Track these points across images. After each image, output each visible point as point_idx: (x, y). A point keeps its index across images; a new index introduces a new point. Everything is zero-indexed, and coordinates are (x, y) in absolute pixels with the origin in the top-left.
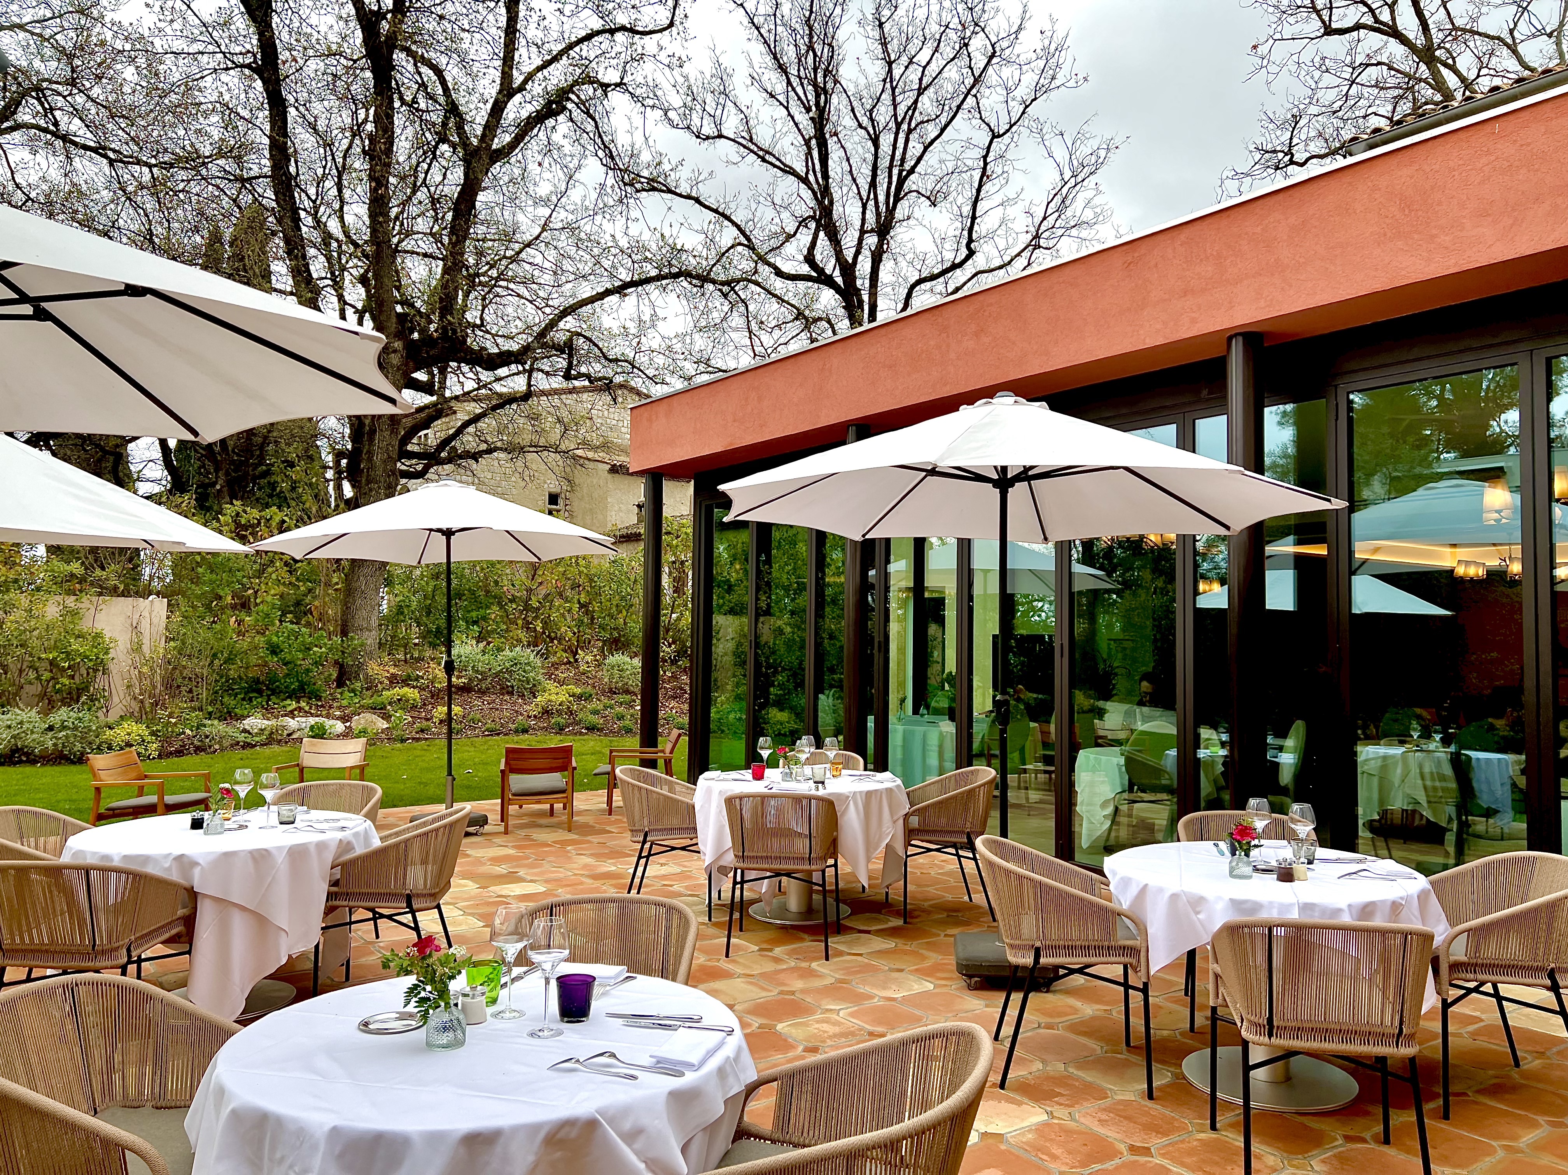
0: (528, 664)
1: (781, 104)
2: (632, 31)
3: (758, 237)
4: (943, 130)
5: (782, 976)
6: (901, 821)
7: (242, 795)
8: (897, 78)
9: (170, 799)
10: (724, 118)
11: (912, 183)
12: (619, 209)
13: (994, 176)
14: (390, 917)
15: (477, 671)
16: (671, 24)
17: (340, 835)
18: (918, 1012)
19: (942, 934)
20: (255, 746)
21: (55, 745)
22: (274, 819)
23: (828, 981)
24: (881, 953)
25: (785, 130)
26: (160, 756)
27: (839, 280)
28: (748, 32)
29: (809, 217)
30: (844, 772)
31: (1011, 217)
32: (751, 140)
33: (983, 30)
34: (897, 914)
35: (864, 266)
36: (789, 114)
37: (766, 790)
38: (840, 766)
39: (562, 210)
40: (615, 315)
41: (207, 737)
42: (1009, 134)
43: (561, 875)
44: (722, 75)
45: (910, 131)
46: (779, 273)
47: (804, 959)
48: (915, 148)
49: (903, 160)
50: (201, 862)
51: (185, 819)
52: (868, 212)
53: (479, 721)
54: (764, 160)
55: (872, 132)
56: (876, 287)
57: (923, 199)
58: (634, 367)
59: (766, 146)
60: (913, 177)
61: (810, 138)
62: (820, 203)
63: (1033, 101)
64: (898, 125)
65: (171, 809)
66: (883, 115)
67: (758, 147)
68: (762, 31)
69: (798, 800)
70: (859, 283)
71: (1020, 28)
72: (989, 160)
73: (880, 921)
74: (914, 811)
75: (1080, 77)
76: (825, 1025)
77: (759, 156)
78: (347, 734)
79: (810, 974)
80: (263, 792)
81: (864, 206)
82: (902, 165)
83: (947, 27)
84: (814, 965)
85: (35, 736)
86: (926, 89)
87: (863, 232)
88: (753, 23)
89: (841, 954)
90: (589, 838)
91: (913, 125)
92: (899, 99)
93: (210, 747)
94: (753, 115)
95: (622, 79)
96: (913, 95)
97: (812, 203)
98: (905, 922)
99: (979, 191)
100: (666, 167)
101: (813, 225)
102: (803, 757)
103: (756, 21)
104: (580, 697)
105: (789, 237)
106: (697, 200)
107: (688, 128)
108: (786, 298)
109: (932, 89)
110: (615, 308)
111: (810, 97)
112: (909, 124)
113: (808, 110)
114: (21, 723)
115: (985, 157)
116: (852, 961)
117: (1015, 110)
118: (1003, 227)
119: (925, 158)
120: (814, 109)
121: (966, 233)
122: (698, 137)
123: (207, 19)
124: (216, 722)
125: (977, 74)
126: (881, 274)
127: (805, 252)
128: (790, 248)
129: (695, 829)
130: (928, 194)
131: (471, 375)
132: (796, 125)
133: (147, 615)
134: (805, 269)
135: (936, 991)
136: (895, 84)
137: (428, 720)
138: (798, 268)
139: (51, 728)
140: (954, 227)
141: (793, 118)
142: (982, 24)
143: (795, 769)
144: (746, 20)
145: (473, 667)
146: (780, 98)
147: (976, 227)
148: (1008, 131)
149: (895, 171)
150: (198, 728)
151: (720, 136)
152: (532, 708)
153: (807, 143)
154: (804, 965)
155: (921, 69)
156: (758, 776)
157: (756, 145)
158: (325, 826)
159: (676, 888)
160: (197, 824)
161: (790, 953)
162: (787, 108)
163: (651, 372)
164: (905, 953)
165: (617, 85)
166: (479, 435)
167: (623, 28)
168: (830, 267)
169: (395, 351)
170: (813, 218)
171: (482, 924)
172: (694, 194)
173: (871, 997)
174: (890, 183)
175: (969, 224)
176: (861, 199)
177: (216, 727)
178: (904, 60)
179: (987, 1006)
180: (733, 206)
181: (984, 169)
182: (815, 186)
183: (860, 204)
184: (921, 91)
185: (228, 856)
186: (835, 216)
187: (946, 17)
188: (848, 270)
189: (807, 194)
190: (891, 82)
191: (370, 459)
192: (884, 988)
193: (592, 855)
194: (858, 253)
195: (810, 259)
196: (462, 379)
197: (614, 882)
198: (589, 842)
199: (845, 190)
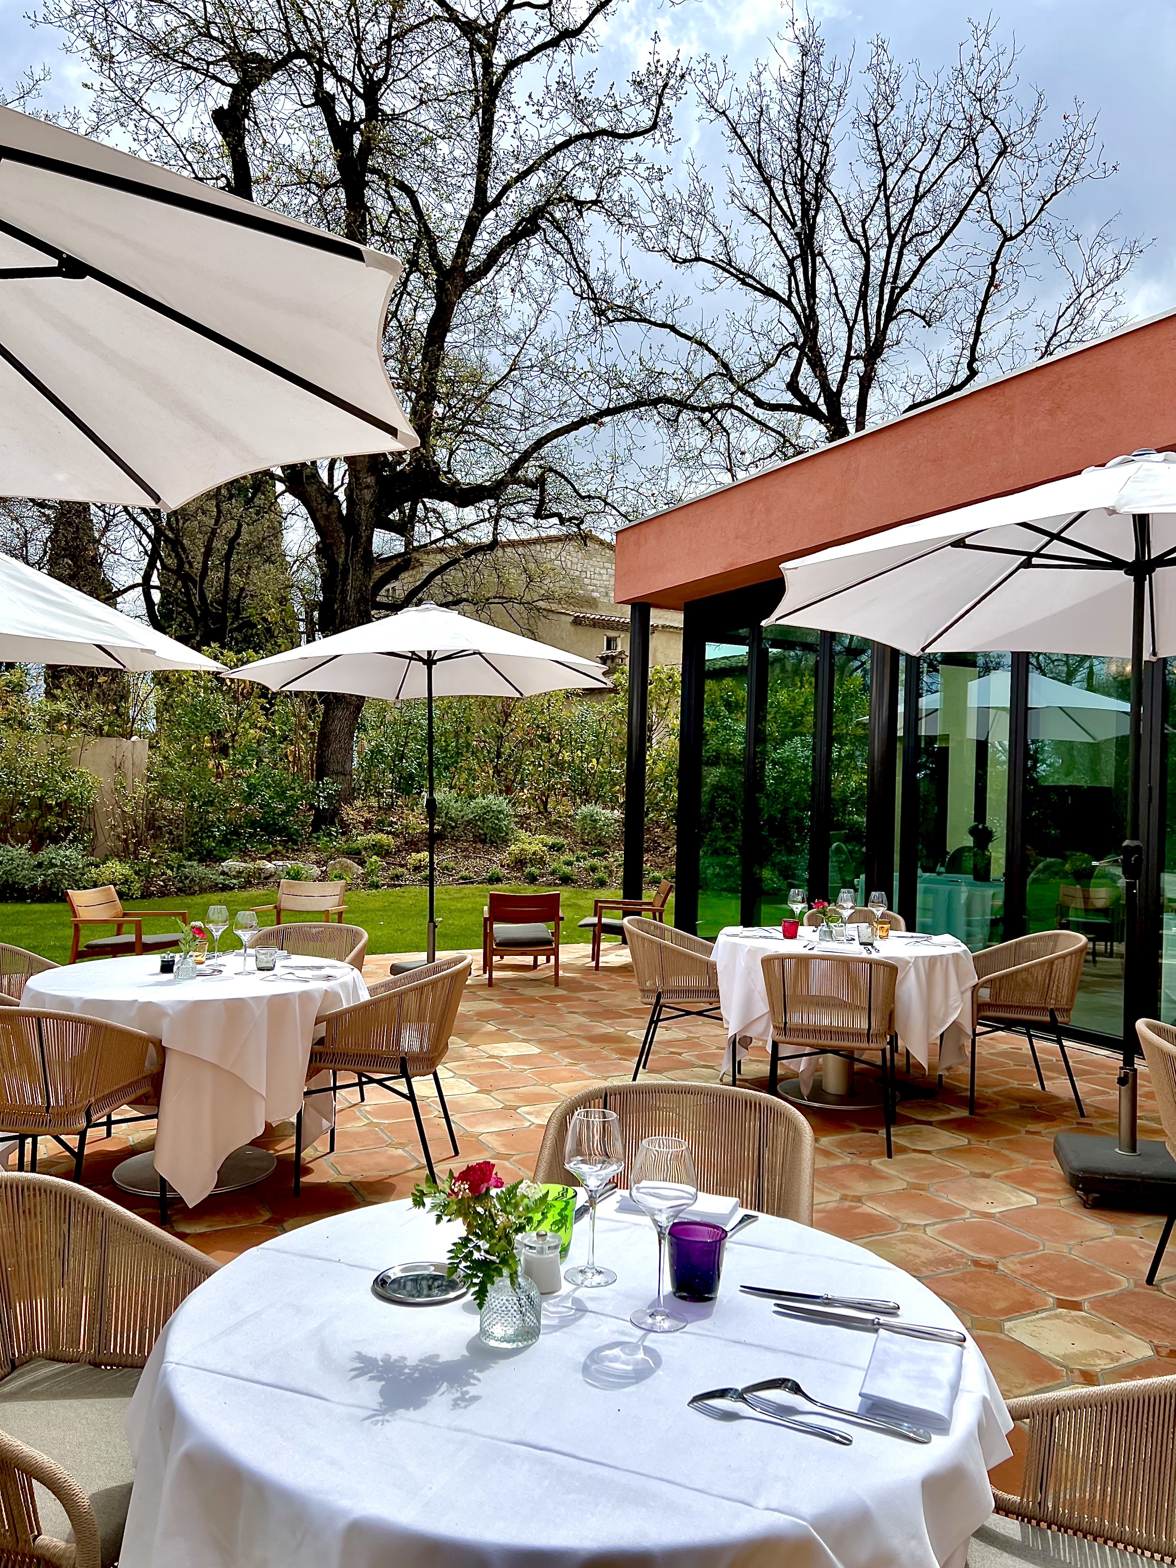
0: (500, 812)
1: (763, 221)
2: (614, 134)
3: (735, 366)
4: (943, 239)
5: (838, 1175)
6: (969, 994)
7: (217, 934)
8: (891, 187)
9: (147, 939)
10: (703, 239)
11: (907, 300)
12: (593, 338)
13: (1003, 286)
14: (380, 1082)
15: (451, 819)
16: (654, 126)
17: (325, 985)
18: (1030, 1237)
19: (1023, 1132)
20: (233, 888)
21: (44, 882)
22: (251, 964)
23: (899, 1185)
24: (953, 1151)
25: (766, 250)
26: (143, 897)
27: (823, 409)
28: (729, 142)
29: (791, 344)
30: (891, 933)
31: (1020, 332)
32: (730, 264)
33: (993, 124)
34: (961, 1102)
35: (851, 394)
36: (772, 232)
37: (806, 951)
38: (886, 926)
39: (531, 349)
40: (589, 448)
41: (187, 878)
42: (1023, 235)
43: (555, 1035)
44: (702, 194)
45: (904, 245)
46: (759, 403)
47: (860, 1154)
48: (910, 261)
49: (896, 276)
50: (170, 1012)
51: (154, 960)
52: (854, 337)
53: (453, 869)
54: (744, 283)
55: (864, 245)
56: (864, 415)
57: (917, 318)
58: (606, 504)
59: (745, 269)
60: (905, 296)
61: (794, 258)
62: (804, 328)
63: (1053, 195)
64: (892, 238)
65: (148, 949)
66: (876, 227)
67: (737, 270)
68: (745, 140)
69: (844, 963)
70: (844, 411)
71: (1034, 121)
72: (997, 267)
73: (940, 1110)
74: (986, 982)
75: (1109, 166)
76: (912, 1246)
77: (739, 279)
78: (323, 877)
79: (871, 1174)
80: (239, 933)
81: (851, 330)
82: (894, 282)
83: (949, 126)
84: (875, 1162)
85: (25, 872)
86: (923, 196)
87: (848, 358)
88: (736, 132)
89: (904, 1150)
90: (579, 994)
91: (907, 239)
92: (893, 210)
93: (190, 888)
94: (732, 236)
95: (598, 196)
96: (907, 205)
97: (795, 329)
98: (971, 1113)
99: (984, 303)
100: (642, 290)
101: (795, 353)
102: (846, 914)
103: (739, 131)
104: (552, 847)
105: (768, 366)
106: (673, 328)
107: (665, 250)
108: (770, 425)
109: (930, 197)
110: (589, 440)
111: (795, 212)
112: (904, 236)
113: (794, 225)
114: (12, 859)
115: (993, 264)
116: (920, 1160)
117: (1031, 208)
118: (1009, 345)
119: (922, 271)
120: (799, 223)
121: (967, 353)
122: (674, 260)
123: (181, 141)
124: (195, 863)
125: (984, 172)
126: (870, 401)
127: (788, 379)
128: (772, 376)
129: (716, 993)
130: (923, 313)
131: (438, 525)
132: (779, 243)
133: (130, 755)
134: (788, 398)
135: (1041, 1207)
136: (888, 193)
137: (402, 866)
138: (779, 398)
139: (40, 865)
140: (953, 346)
141: (775, 236)
142: (992, 116)
143: (836, 928)
144: (728, 132)
145: (447, 813)
146: (762, 215)
147: (979, 345)
148: (1022, 231)
149: (887, 290)
150: (178, 869)
151: (698, 259)
152: (505, 857)
153: (791, 262)
154: (863, 1162)
155: (918, 175)
156: (790, 933)
157: (735, 268)
158: (307, 974)
159: (686, 1056)
160: (167, 967)
161: (842, 1145)
162: (769, 226)
163: (623, 509)
164: (984, 1152)
165: (594, 203)
166: (446, 586)
167: (603, 132)
168: (814, 394)
169: (368, 487)
170: (795, 345)
171: (475, 1089)
172: (669, 322)
173: (960, 1211)
174: (881, 302)
175: (971, 341)
176: (847, 322)
177: (195, 869)
178: (901, 165)
179: (1117, 1232)
180: (710, 333)
181: (992, 278)
182: (799, 309)
183: (846, 329)
184: (917, 200)
185: (198, 1006)
186: (820, 339)
187: (948, 114)
188: (833, 398)
189: (788, 318)
190: (885, 190)
191: (343, 600)
192: (974, 1199)
193: (585, 1013)
194: (843, 380)
195: (793, 386)
196: (429, 528)
197: (614, 1046)
198: (579, 999)
199: (832, 310)
